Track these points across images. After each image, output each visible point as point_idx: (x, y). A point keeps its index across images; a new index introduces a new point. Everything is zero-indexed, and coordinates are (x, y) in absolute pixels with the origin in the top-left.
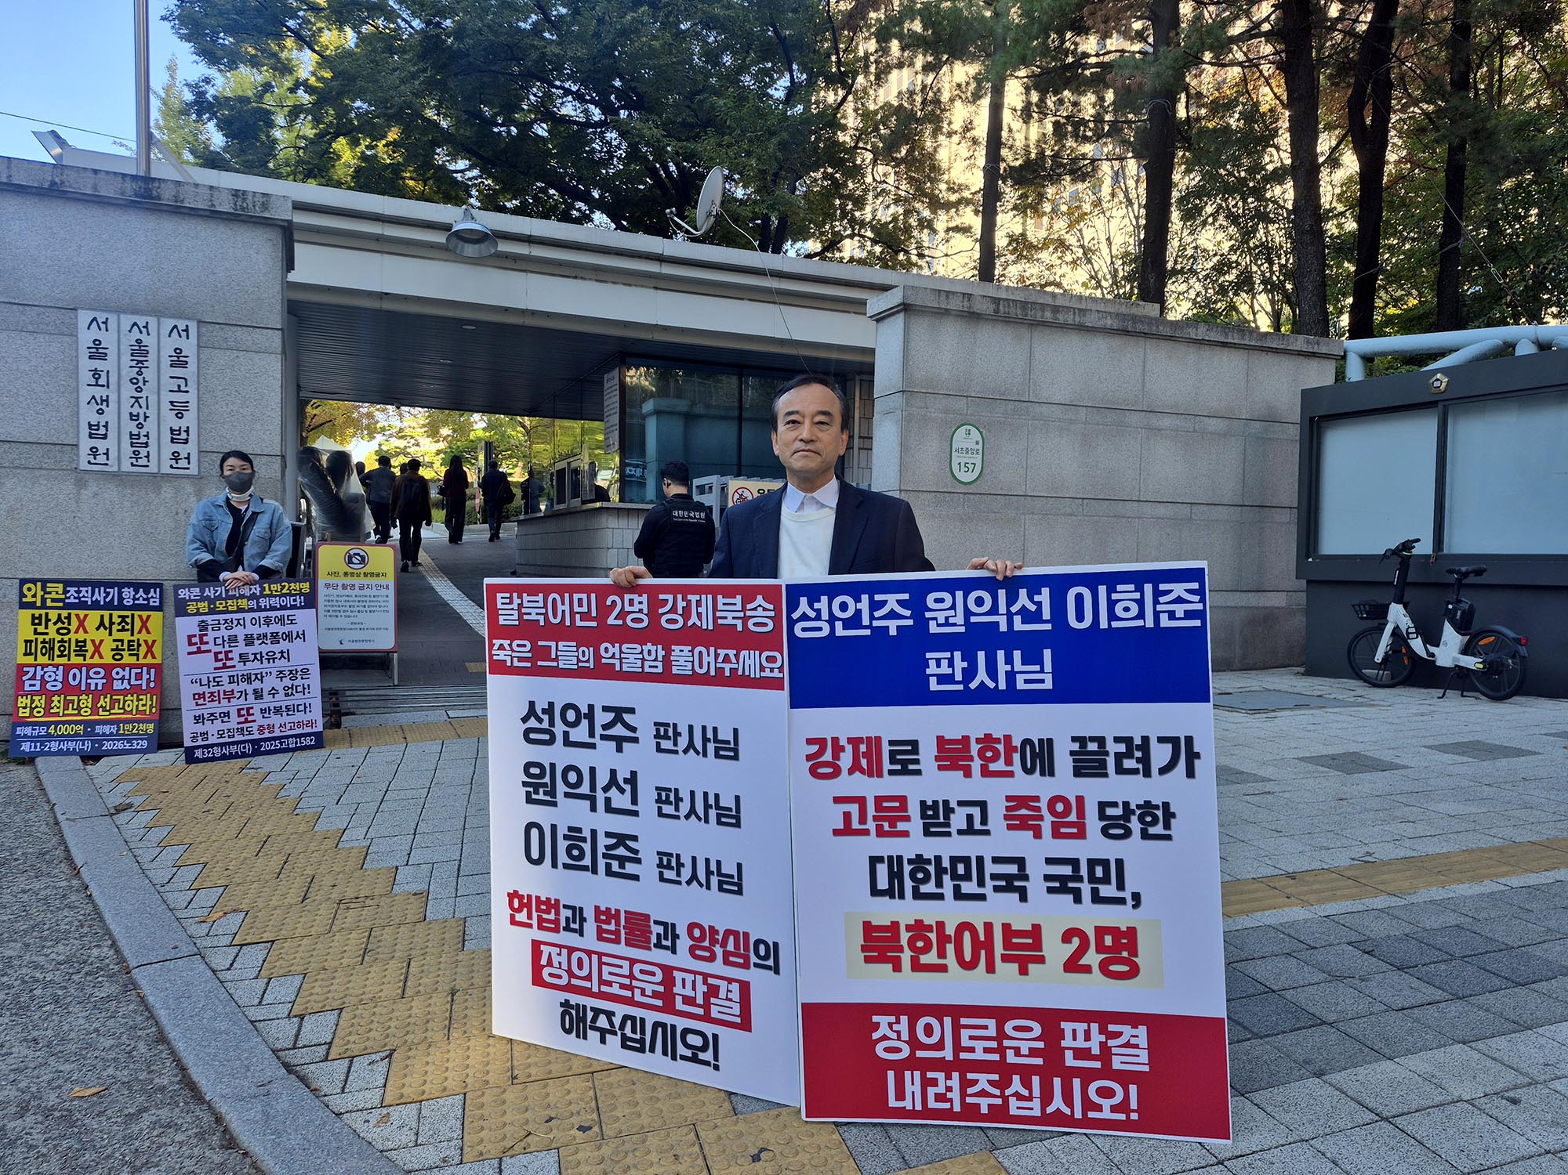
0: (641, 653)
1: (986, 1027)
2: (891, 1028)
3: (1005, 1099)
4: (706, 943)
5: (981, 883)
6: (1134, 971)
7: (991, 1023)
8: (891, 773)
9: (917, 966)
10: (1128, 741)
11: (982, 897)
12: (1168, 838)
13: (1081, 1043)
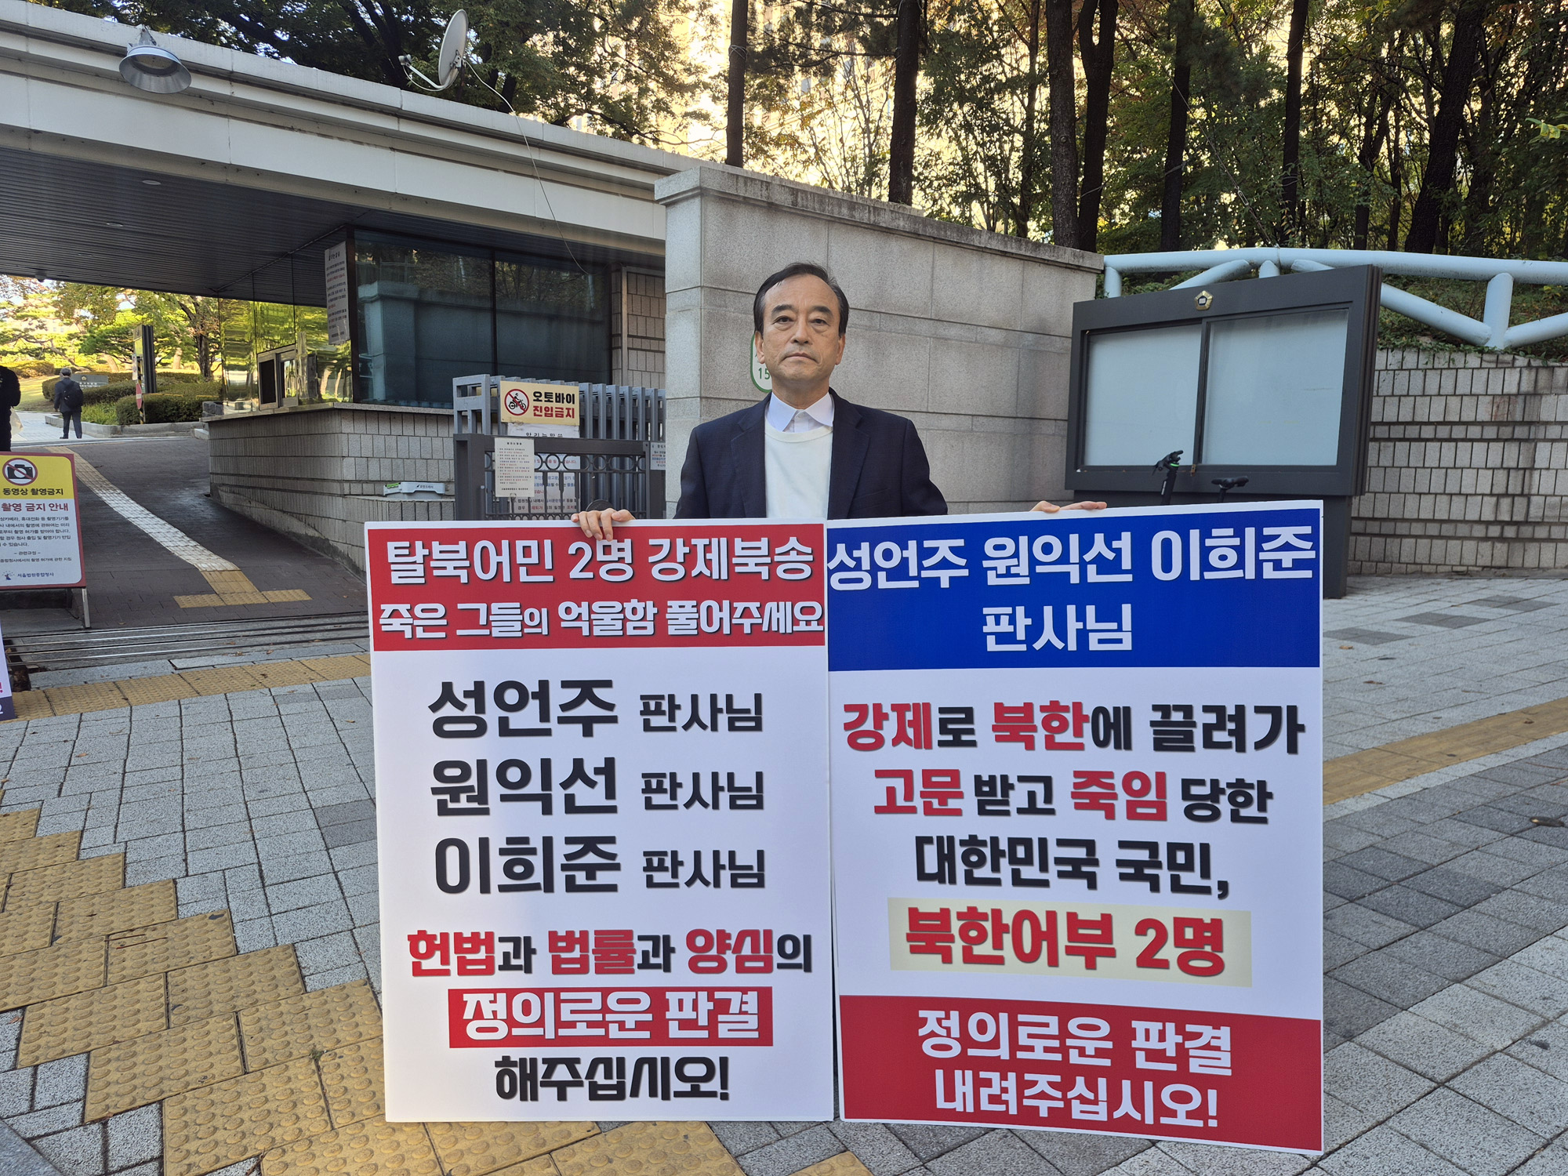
0: (623, 611)
1: (1046, 1025)
2: (940, 1025)
3: (1068, 1103)
4: (714, 952)
5: (1044, 867)
6: (1218, 967)
7: (1053, 1021)
8: (941, 744)
9: (969, 958)
10: (1220, 710)
11: (1045, 883)
12: (1264, 821)
13: (1154, 1044)
